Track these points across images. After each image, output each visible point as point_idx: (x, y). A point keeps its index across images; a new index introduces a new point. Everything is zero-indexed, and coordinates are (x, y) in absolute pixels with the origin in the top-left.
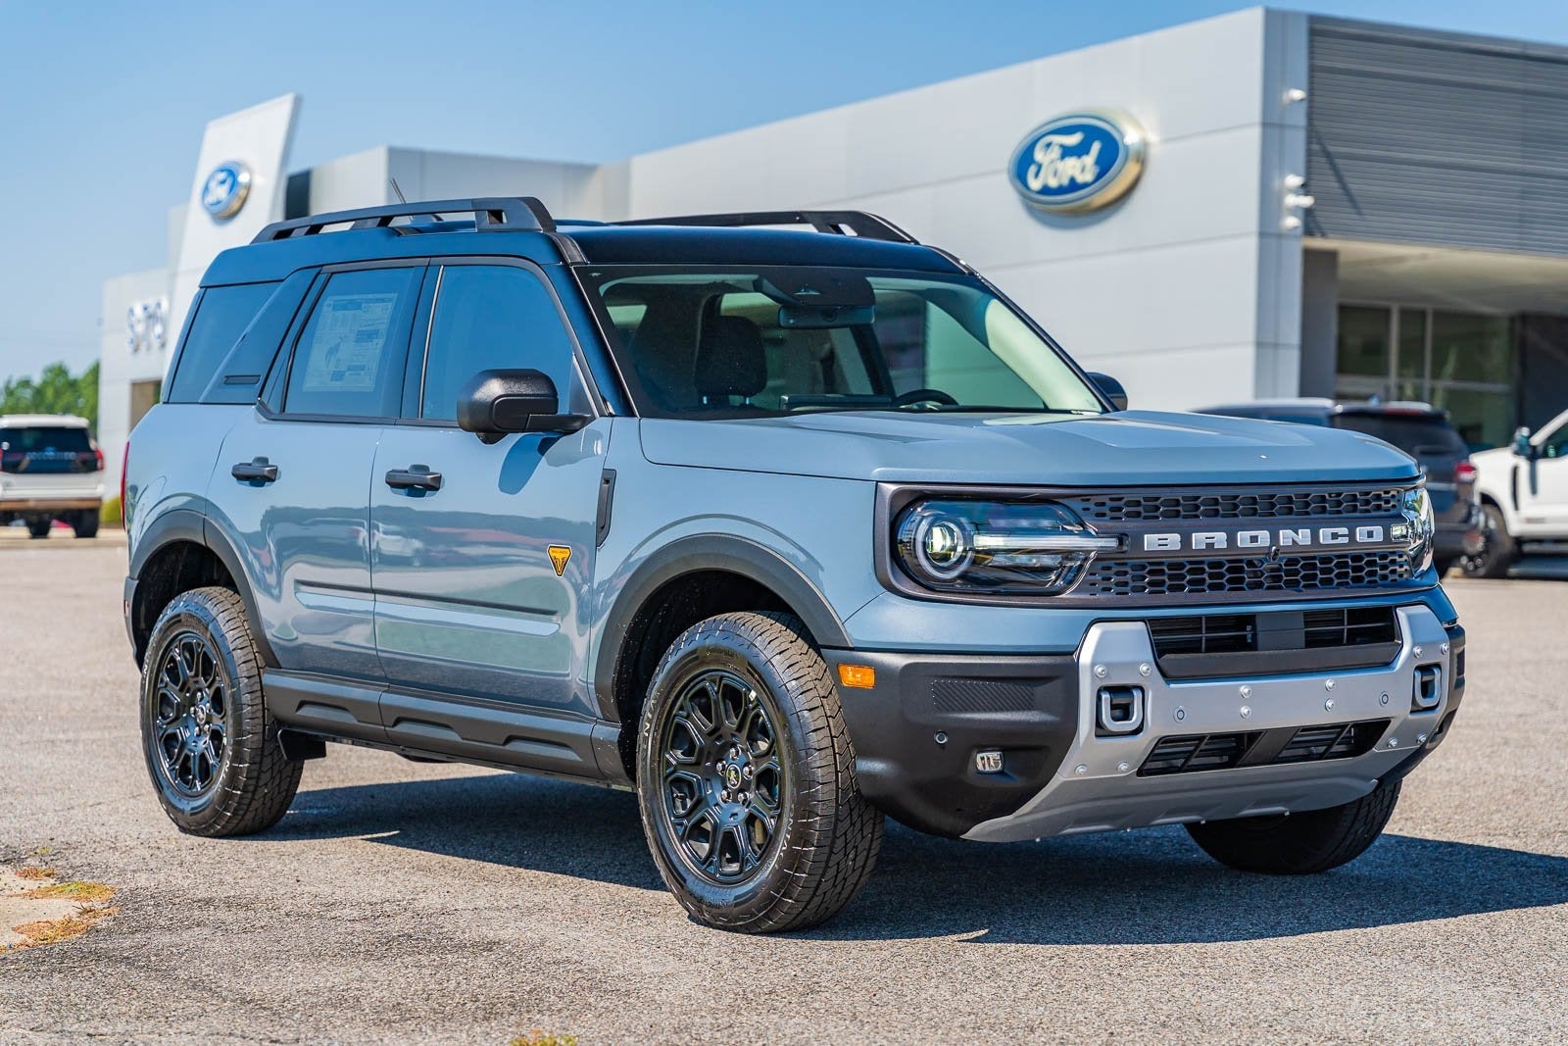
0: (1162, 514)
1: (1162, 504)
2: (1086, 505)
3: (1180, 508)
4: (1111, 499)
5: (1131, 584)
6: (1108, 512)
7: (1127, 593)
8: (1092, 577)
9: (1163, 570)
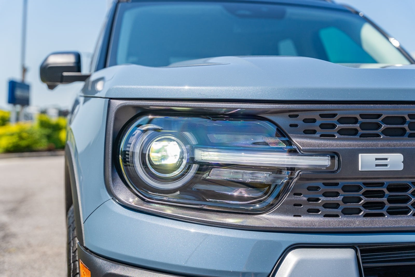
0: (384, 132)
1: (384, 121)
2: (293, 121)
3: (406, 126)
4: (322, 116)
5: (343, 206)
6: (318, 129)
7: (337, 216)
8: (297, 198)
9: (383, 192)
